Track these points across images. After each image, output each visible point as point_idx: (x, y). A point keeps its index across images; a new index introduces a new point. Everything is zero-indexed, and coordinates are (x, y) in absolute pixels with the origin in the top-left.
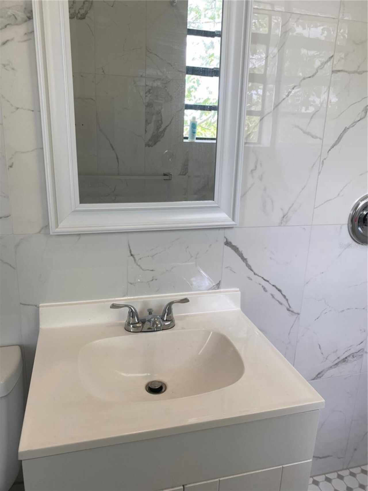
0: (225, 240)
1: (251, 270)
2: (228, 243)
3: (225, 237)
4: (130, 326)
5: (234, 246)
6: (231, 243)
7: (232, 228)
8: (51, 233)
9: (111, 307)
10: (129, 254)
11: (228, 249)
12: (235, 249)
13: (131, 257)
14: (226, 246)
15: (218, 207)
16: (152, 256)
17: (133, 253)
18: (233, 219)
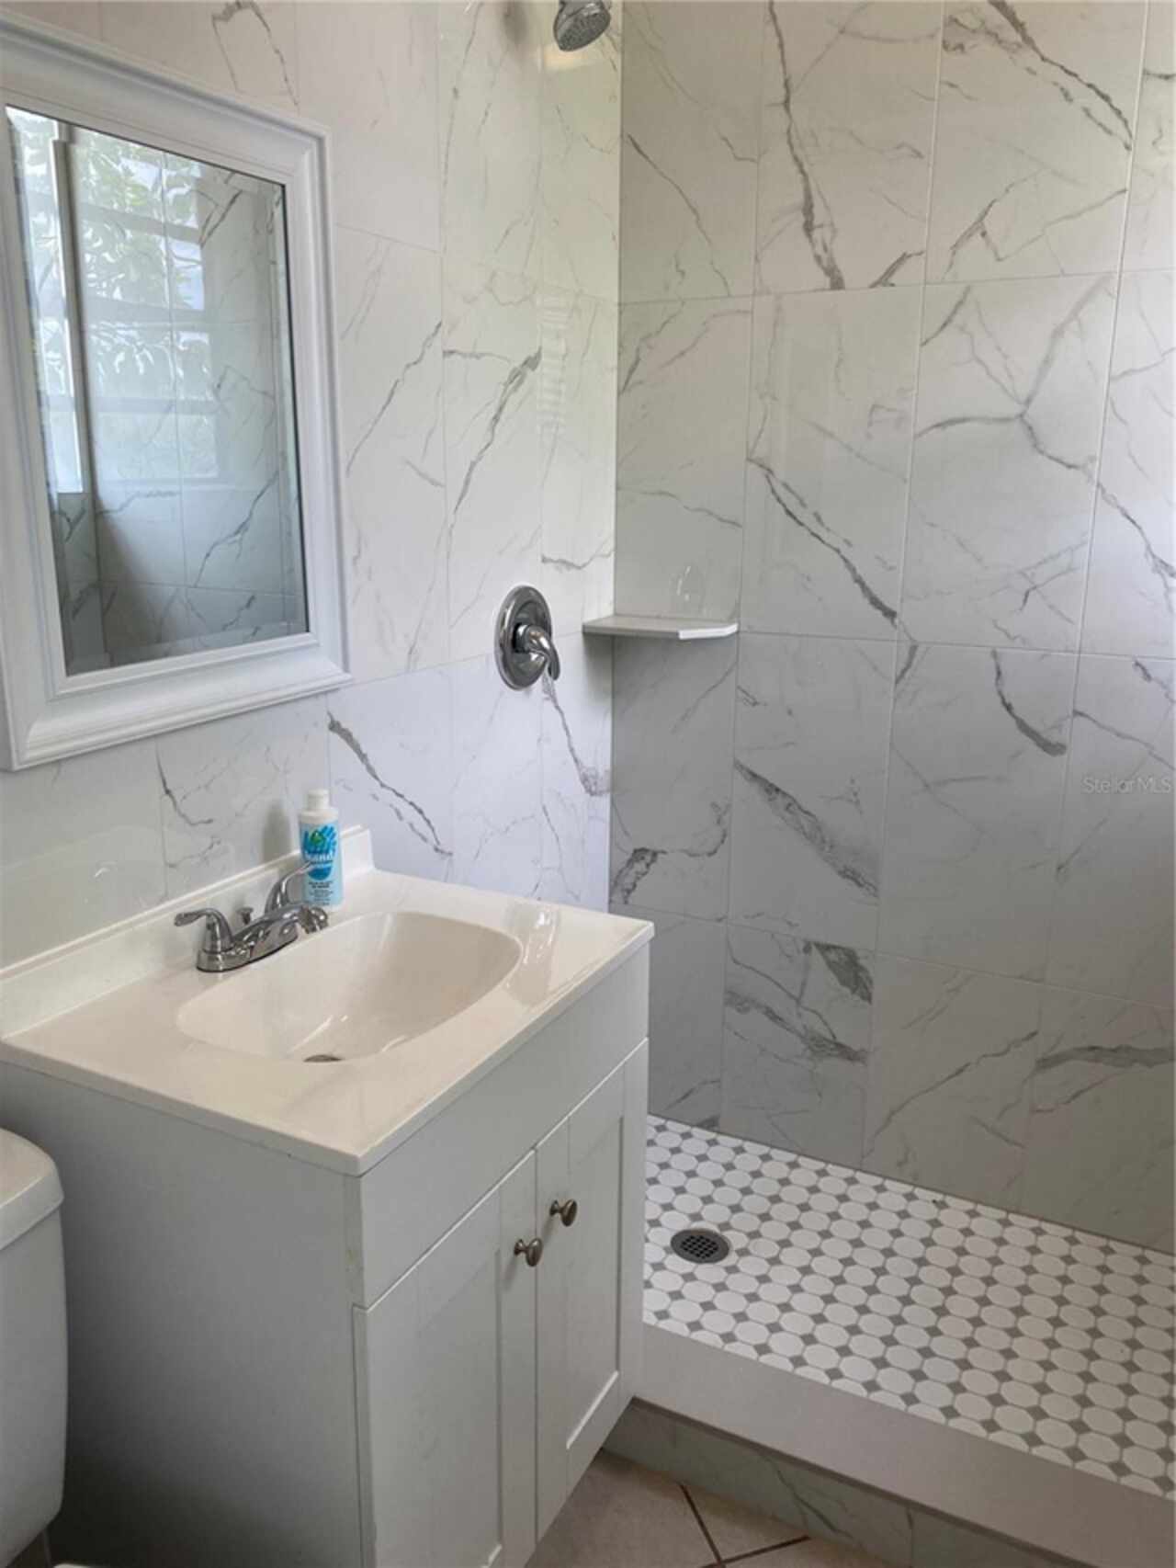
0: (329, 721)
1: (376, 777)
2: (334, 726)
3: (329, 714)
4: (217, 959)
5: (344, 730)
6: (338, 724)
7: (337, 690)
8: (16, 767)
9: (176, 924)
10: (163, 790)
11: (335, 737)
12: (347, 736)
13: (167, 797)
14: (331, 733)
15: (317, 645)
16: (207, 786)
17: (169, 787)
18: (346, 669)
